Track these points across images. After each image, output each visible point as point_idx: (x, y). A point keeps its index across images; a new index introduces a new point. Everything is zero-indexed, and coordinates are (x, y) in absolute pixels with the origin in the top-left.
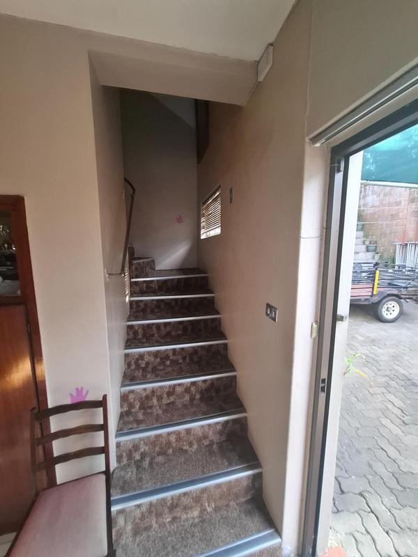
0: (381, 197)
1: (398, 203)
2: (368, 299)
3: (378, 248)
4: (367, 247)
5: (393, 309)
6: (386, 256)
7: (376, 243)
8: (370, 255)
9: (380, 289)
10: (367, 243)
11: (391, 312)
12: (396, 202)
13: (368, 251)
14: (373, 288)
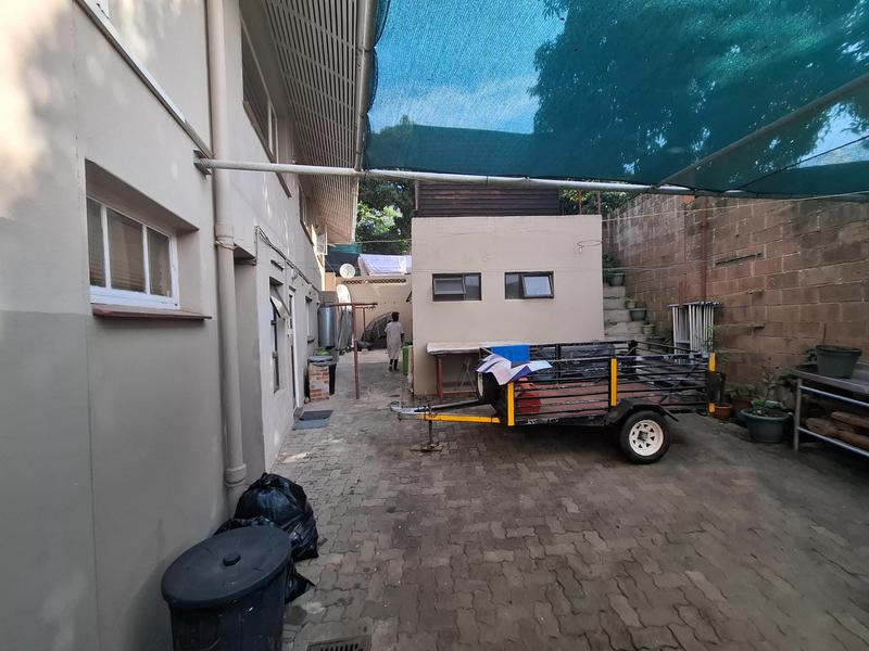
0: (646, 227)
1: (670, 237)
2: (602, 416)
3: (649, 315)
4: (631, 312)
5: (652, 435)
6: (661, 328)
7: (645, 305)
8: (636, 326)
9: (622, 396)
10: (631, 306)
11: (649, 441)
12: (668, 235)
13: (633, 320)
14: (609, 393)
